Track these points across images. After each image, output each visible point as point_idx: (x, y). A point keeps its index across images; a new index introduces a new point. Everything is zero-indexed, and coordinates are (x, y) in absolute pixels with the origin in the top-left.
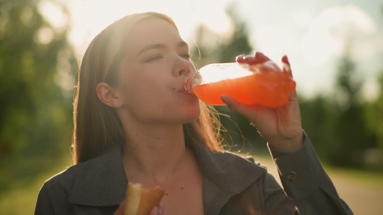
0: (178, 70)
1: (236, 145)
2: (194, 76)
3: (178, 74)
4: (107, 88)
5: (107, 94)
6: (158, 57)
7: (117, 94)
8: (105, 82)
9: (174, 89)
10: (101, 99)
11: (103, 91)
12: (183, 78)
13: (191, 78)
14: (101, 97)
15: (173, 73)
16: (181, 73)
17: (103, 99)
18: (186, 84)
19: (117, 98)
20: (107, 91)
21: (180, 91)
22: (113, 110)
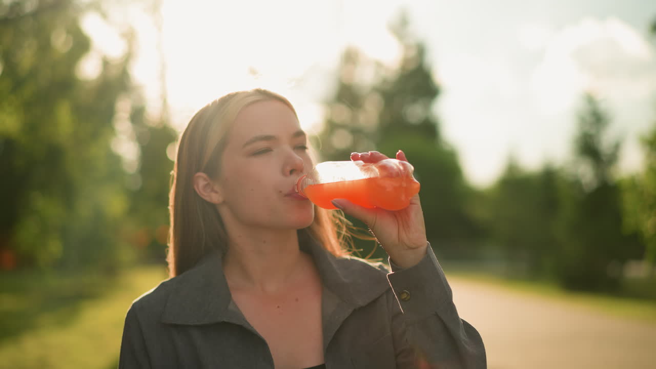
0: (289, 168)
1: (362, 250)
2: (306, 176)
3: (289, 173)
4: (205, 179)
5: (205, 186)
6: (267, 151)
7: (217, 188)
8: (204, 172)
9: (281, 192)
10: (198, 192)
11: (201, 182)
12: (295, 179)
13: (303, 179)
14: (198, 189)
15: (283, 173)
16: (292, 172)
17: (200, 192)
18: (297, 185)
19: (216, 192)
20: (206, 183)
21: (287, 195)
22: (213, 206)
